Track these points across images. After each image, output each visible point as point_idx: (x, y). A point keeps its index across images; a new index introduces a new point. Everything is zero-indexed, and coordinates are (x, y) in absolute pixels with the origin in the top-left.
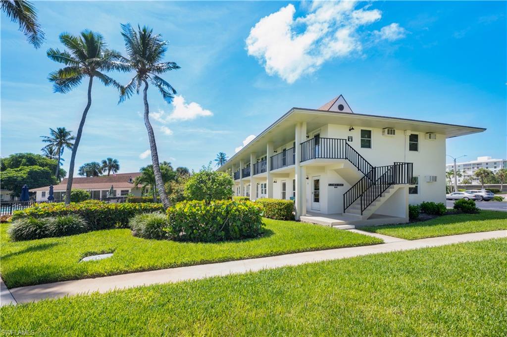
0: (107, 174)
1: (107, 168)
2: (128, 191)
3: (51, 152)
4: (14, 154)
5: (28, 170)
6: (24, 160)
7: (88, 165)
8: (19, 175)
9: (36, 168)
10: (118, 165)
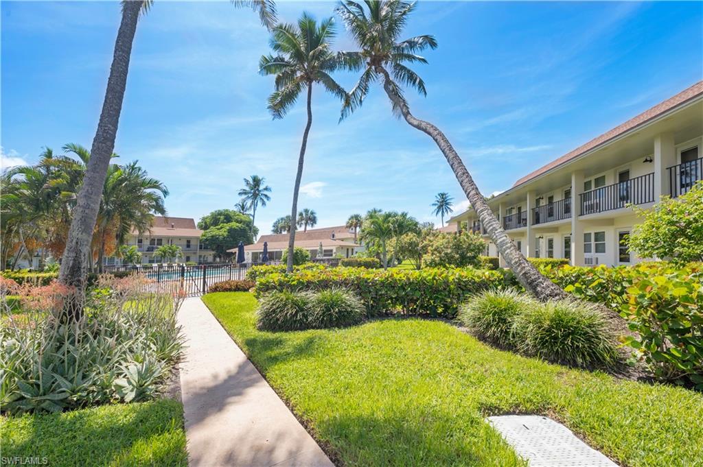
0: (303, 230)
1: (303, 222)
2: (331, 251)
3: (243, 207)
4: (213, 211)
5: (228, 228)
6: (222, 217)
7: (282, 219)
8: (221, 233)
9: (234, 225)
10: (315, 218)
